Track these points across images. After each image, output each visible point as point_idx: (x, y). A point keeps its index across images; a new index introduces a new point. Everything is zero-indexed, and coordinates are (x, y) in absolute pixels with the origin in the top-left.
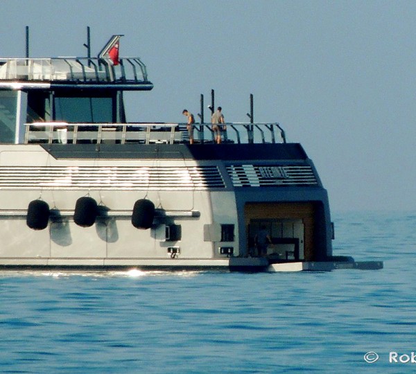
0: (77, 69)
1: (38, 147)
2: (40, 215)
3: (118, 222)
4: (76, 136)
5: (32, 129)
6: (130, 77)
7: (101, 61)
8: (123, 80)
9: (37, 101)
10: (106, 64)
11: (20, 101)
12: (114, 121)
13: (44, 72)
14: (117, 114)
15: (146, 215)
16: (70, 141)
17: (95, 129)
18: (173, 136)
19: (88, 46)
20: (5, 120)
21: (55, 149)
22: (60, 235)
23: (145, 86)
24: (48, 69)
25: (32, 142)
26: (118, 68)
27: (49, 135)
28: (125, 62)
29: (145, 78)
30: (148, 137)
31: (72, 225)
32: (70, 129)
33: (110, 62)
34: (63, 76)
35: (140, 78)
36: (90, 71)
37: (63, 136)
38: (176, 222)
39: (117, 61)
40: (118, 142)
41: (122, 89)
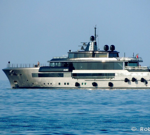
0: (132, 59)
1: (126, 70)
2: (127, 80)
3: (138, 81)
4: (132, 69)
5: (126, 68)
6: (140, 60)
7: (135, 58)
8: (139, 60)
9: (126, 64)
10: (136, 58)
11: (124, 63)
12: (137, 66)
13: (127, 59)
14: (138, 65)
15: (143, 80)
16: (131, 69)
17: (135, 68)
18: (146, 69)
19: (133, 56)
20: (121, 66)
21: (129, 71)
22: (130, 83)
23: (142, 61)
24: (128, 59)
25: (125, 70)
26: (138, 59)
27: (128, 69)
28: (139, 58)
29: (142, 60)
30: (143, 69)
31: (131, 82)
32: (131, 68)
33: (137, 58)
34: (130, 60)
35: (141, 60)
36: (134, 59)
37: (130, 69)
38: (147, 81)
39: (138, 58)
40: (138, 69)
41: (139, 62)
